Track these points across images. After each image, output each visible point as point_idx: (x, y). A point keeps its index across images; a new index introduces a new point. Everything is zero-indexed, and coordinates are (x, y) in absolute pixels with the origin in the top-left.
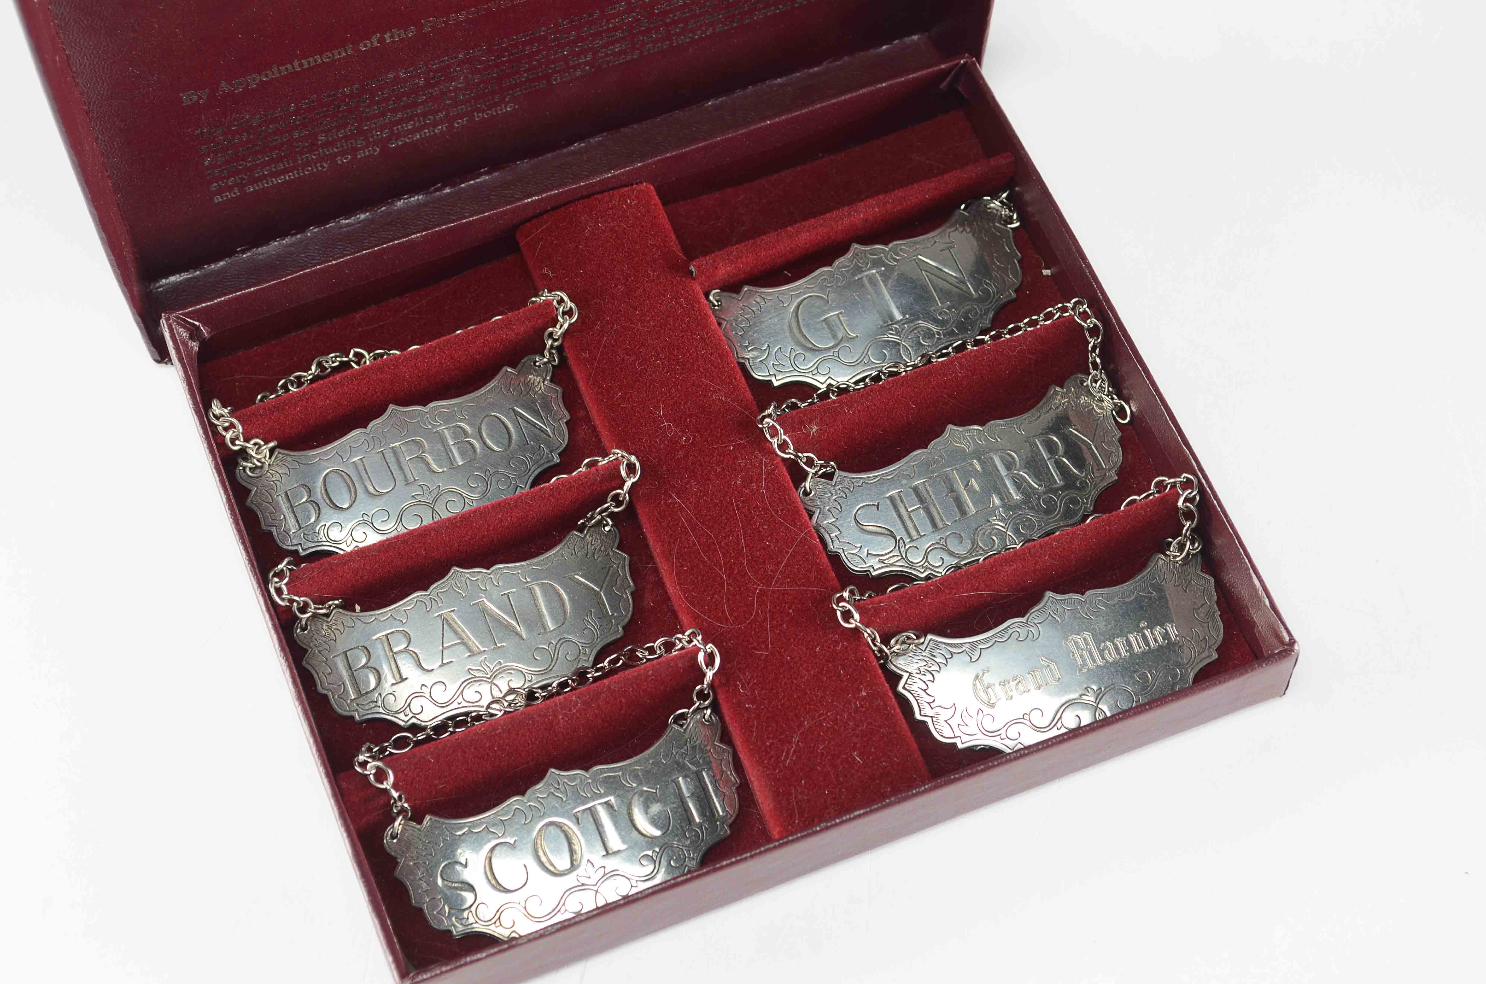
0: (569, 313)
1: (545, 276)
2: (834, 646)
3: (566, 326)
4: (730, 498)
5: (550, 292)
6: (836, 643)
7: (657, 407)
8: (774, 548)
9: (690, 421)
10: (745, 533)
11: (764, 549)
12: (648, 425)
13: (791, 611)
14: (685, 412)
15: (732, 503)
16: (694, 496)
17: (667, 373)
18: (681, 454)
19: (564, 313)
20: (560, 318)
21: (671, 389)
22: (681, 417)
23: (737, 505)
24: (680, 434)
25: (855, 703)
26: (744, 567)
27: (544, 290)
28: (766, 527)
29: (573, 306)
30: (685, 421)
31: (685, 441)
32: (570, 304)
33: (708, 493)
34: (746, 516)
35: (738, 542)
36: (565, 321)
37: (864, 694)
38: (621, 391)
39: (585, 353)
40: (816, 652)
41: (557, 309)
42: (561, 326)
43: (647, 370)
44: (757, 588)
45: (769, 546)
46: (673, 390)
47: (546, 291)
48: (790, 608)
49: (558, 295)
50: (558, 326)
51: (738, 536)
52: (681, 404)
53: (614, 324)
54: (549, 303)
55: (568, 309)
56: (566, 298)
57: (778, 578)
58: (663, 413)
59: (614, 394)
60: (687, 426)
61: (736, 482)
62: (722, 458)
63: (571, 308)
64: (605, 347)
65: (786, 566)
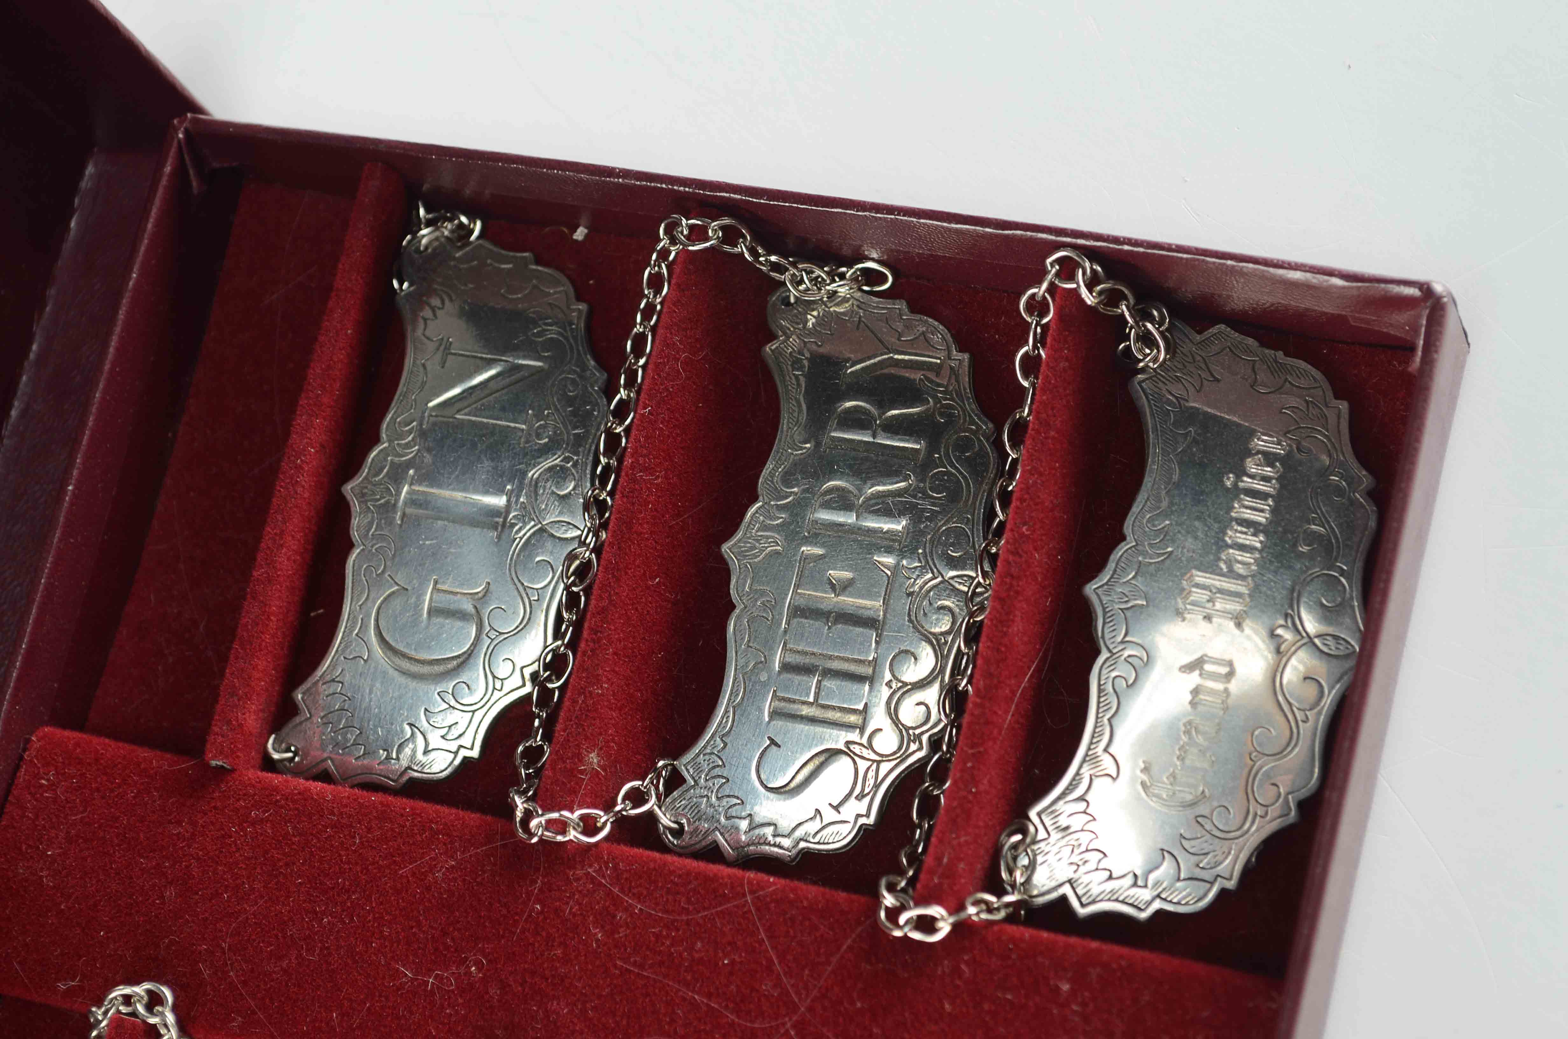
0: (154, 1000)
1: (69, 993)
2: (960, 977)
3: (170, 1018)
4: (615, 966)
5: (99, 1004)
6: (956, 971)
7: (397, 974)
8: (740, 956)
9: (453, 939)
10: (687, 985)
11: (731, 973)
12: (415, 1009)
13: (859, 1005)
14: (433, 937)
15: (626, 969)
16: (575, 1020)
17: (352, 919)
18: (494, 991)
19: (150, 1008)
20: (152, 1020)
21: (382, 932)
22: (436, 949)
23: (635, 964)
24: (462, 970)
25: (1074, 1012)
26: (739, 1025)
27: (91, 1012)
28: (699, 945)
29: (147, 986)
30: (447, 948)
31: (479, 970)
32: (139, 990)
33: (585, 995)
34: (661, 963)
35: (694, 1005)
36: (162, 1014)
37: (1065, 987)
38: (332, 1012)
39: (234, 1019)
40: (950, 1014)
41: (134, 1014)
42: (166, 1026)
43: (328, 948)
44: (787, 1031)
45: (733, 963)
46: (386, 931)
47: (94, 1009)
48: (853, 1003)
49: (115, 998)
50: (163, 1031)
51: (684, 999)
52: (414, 934)
53: (219, 946)
54: (118, 1023)
55: (146, 998)
56: (127, 990)
57: (792, 986)
58: (412, 972)
59: (327, 1024)
60: (456, 950)
61: (597, 940)
62: (544, 934)
63: (149, 992)
64: (245, 983)
65: (782, 958)
